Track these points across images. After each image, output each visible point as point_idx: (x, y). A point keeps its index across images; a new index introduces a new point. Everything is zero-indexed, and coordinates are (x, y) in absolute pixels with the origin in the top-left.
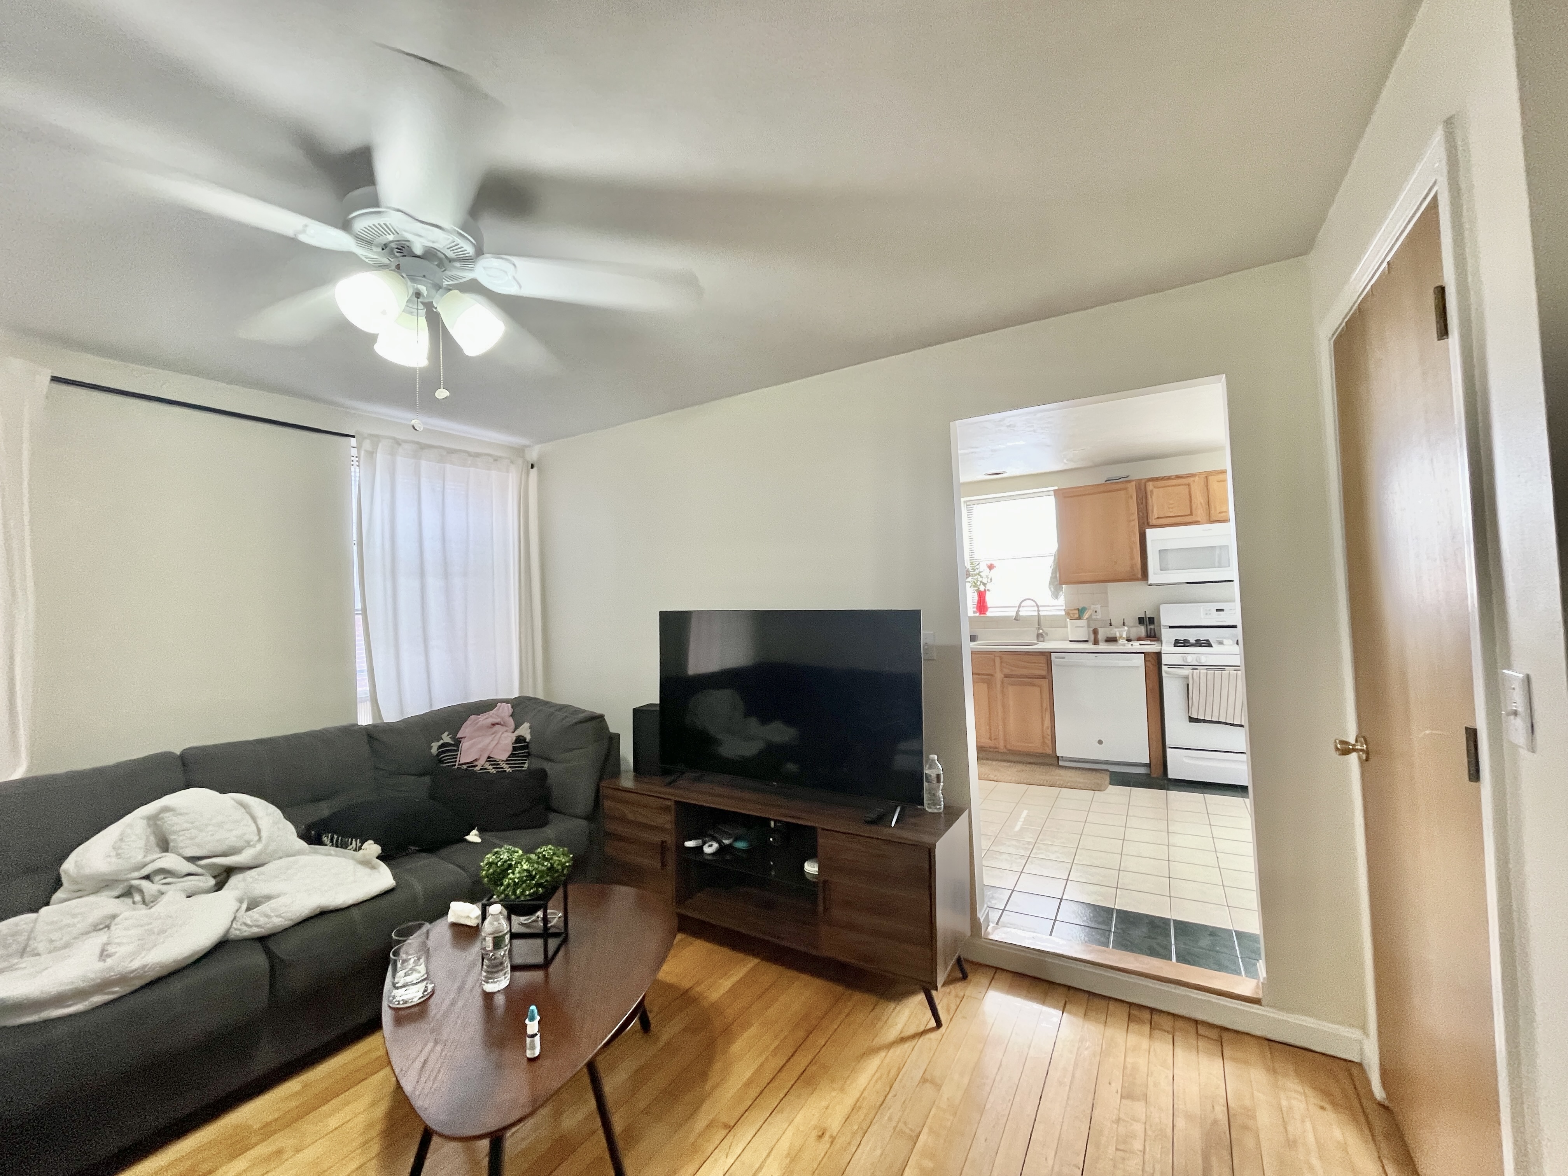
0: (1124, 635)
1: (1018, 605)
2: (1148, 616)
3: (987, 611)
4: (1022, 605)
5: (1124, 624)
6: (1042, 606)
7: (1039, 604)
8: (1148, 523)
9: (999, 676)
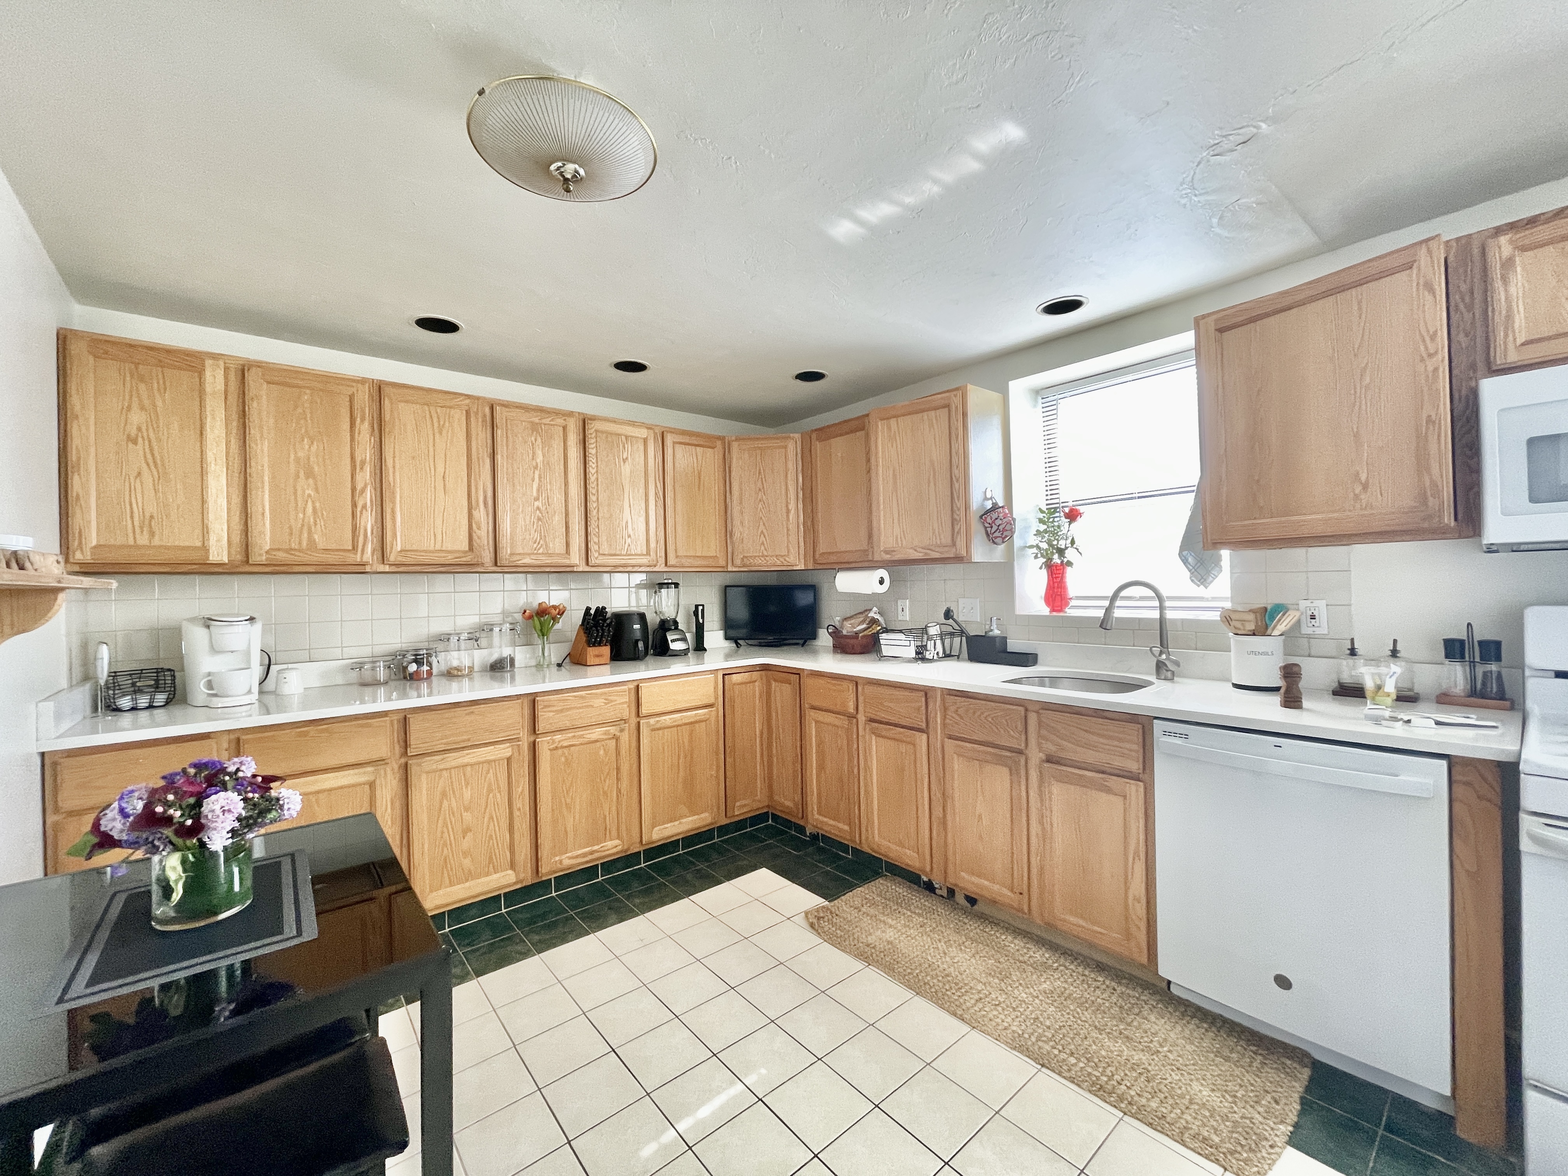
0: (1390, 687)
1: (1110, 594)
2: (1477, 637)
3: (1067, 604)
4: (1124, 593)
5: (1394, 653)
6: (1171, 598)
7: (1165, 593)
8: (1488, 362)
9: (1035, 756)
